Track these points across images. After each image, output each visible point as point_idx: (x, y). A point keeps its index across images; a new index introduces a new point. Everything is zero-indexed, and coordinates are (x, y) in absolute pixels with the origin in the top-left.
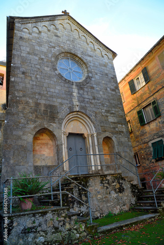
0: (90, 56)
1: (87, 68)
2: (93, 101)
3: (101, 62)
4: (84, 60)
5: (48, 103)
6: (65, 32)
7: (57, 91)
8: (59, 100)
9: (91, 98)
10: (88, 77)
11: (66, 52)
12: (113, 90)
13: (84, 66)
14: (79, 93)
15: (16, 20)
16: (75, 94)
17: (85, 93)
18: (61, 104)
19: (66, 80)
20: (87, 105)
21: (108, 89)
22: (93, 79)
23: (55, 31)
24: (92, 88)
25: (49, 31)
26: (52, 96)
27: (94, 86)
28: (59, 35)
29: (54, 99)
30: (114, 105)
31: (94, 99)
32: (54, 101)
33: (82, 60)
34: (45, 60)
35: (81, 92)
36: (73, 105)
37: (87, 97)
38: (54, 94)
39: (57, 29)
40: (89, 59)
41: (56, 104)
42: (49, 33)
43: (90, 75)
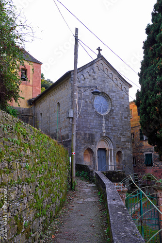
0: (114, 92)
1: (111, 102)
2: (113, 128)
3: (121, 96)
4: (110, 96)
5: (90, 132)
6: (100, 74)
7: (94, 124)
8: (96, 130)
9: (112, 126)
10: (112, 111)
12: (125, 118)
13: (109, 100)
14: (106, 124)
15: (72, 73)
16: (104, 125)
17: (109, 123)
18: (97, 132)
19: (99, 115)
20: (110, 131)
21: (123, 117)
22: (114, 111)
23: (94, 74)
24: (114, 118)
25: (90, 76)
26: (92, 128)
27: (115, 116)
28: (96, 77)
29: (93, 130)
30: (125, 129)
31: (114, 126)
32: (93, 131)
34: (88, 102)
35: (107, 122)
36: (102, 132)
37: (110, 125)
38: (93, 126)
39: (94, 73)
40: (113, 94)
41: (94, 133)
42: (90, 78)
43: (113, 108)
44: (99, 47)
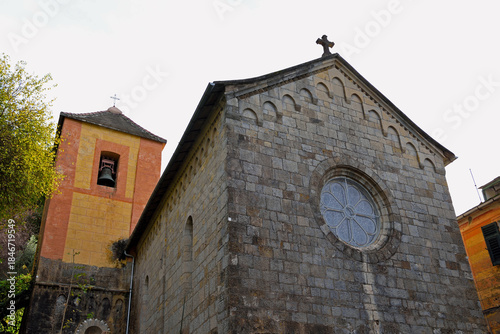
0: (394, 170)
1: (388, 205)
2: (411, 305)
3: (419, 185)
4: (380, 184)
5: (313, 320)
6: (333, 107)
7: (329, 285)
8: (337, 311)
9: (405, 295)
10: (393, 235)
11: (338, 167)
12: (452, 266)
13: (379, 198)
14: (377, 284)
15: (228, 90)
16: (368, 288)
17: (392, 283)
18: (342, 321)
19: (346, 247)
20: (399, 319)
21: (443, 264)
22: (405, 239)
23: (311, 106)
24: (406, 265)
25: (297, 108)
26: (320, 301)
27: (410, 258)
28: (319, 116)
29: (326, 309)
30: (459, 311)
31: (413, 297)
32: (324, 315)
33: (375, 185)
34: (298, 197)
35: (382, 280)
36: (367, 321)
37: (394, 292)
38: (325, 294)
39: (314, 101)
40: (389, 176)
41: (331, 322)
42: (297, 115)
43: (398, 226)
44: (325, 37)
